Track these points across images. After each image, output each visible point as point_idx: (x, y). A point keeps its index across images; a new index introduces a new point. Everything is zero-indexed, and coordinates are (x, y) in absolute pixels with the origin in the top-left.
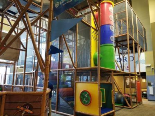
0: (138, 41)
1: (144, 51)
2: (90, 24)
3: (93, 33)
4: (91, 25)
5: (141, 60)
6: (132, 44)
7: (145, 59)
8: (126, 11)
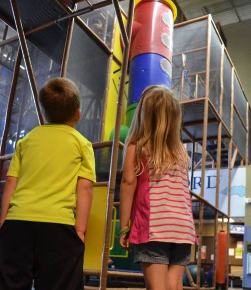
0: (231, 131)
1: (244, 164)
2: (110, 47)
3: (115, 72)
4: (112, 51)
5: (234, 187)
6: (216, 137)
7: (245, 185)
8: (206, 49)
